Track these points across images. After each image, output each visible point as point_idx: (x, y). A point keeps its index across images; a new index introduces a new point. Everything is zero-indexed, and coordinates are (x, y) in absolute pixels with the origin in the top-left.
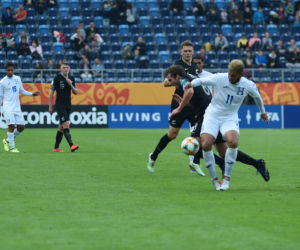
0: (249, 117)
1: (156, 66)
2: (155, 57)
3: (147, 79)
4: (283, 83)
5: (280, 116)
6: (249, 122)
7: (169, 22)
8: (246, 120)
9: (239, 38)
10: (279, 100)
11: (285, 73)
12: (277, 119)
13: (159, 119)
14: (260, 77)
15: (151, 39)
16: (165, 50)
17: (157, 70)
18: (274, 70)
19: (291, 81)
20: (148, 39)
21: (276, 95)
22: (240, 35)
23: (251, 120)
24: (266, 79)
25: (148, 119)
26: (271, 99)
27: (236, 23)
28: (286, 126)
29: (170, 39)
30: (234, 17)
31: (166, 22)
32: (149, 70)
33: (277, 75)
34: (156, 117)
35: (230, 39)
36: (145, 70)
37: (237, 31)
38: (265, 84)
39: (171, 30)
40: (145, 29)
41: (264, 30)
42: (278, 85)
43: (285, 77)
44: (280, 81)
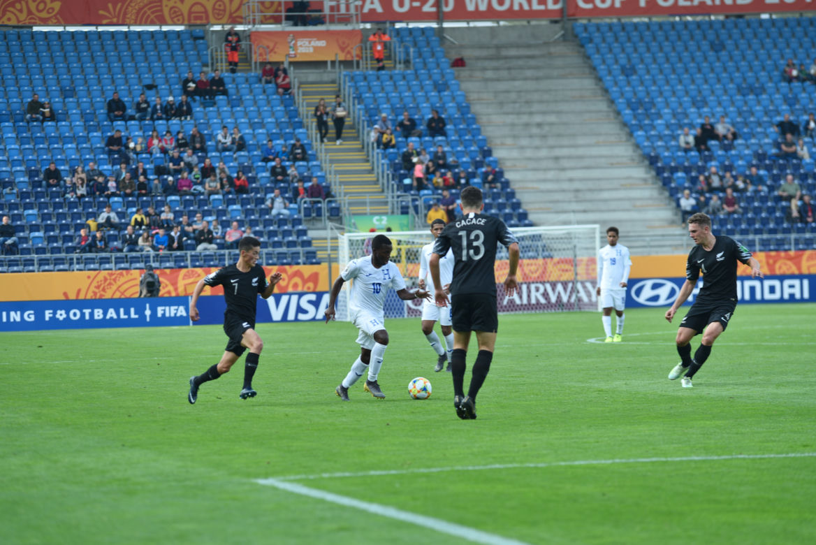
0: (148, 312)
1: (28, 251)
2: (25, 240)
3: (15, 268)
4: (190, 269)
5: (187, 310)
6: (148, 319)
7: (42, 195)
8: (145, 316)
9: (133, 213)
10: (185, 290)
11: (192, 256)
12: (184, 314)
13: (32, 318)
14: (161, 262)
15: (20, 217)
16: (38, 231)
17: (28, 257)
18: (178, 253)
19: (200, 266)
20: (14, 218)
21: (181, 283)
22: (134, 209)
23: (151, 316)
24: (168, 264)
25: (18, 319)
26: (176, 289)
27: (127, 195)
28: (196, 323)
29: (45, 217)
30: (125, 187)
31: (38, 196)
32: (17, 257)
33: (183, 258)
34: (28, 316)
35: (121, 215)
36: (12, 257)
37: (130, 205)
38: (168, 271)
39: (46, 205)
40: (11, 204)
41: (163, 203)
42: (184, 271)
43: (192, 261)
44: (186, 267)
